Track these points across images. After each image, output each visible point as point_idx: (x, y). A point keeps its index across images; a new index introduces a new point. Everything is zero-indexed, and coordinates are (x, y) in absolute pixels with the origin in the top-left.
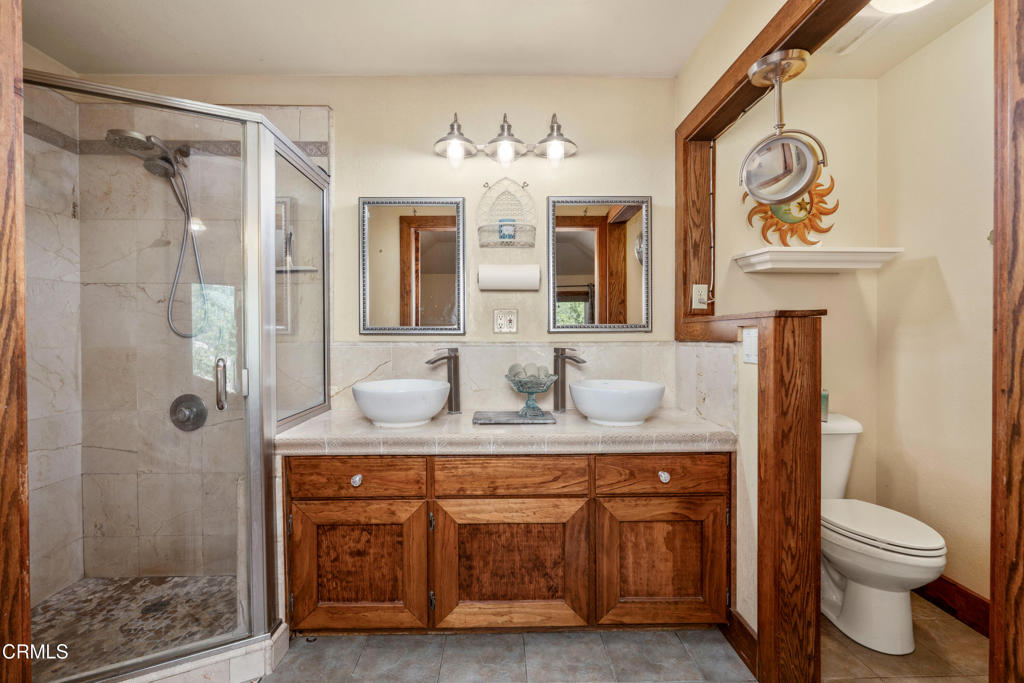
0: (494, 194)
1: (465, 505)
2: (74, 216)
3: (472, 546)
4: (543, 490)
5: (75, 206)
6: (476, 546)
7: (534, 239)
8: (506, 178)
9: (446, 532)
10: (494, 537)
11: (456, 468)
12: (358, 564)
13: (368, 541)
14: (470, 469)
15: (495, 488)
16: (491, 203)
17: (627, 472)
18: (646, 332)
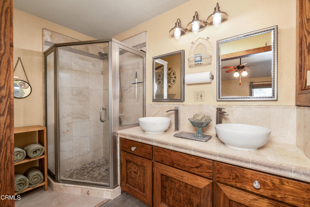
0: (195, 46)
1: (163, 167)
2: (102, 74)
3: (166, 184)
4: (191, 170)
5: (102, 72)
6: (167, 184)
7: (211, 61)
8: (200, 38)
9: (157, 175)
10: (173, 183)
11: (160, 152)
12: (135, 176)
13: (138, 170)
14: (165, 154)
15: (173, 164)
16: (194, 49)
17: (234, 175)
18: (274, 100)
